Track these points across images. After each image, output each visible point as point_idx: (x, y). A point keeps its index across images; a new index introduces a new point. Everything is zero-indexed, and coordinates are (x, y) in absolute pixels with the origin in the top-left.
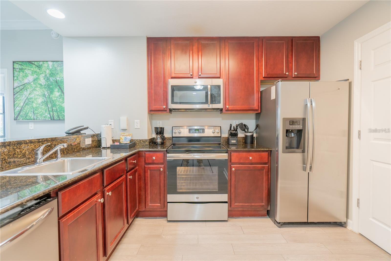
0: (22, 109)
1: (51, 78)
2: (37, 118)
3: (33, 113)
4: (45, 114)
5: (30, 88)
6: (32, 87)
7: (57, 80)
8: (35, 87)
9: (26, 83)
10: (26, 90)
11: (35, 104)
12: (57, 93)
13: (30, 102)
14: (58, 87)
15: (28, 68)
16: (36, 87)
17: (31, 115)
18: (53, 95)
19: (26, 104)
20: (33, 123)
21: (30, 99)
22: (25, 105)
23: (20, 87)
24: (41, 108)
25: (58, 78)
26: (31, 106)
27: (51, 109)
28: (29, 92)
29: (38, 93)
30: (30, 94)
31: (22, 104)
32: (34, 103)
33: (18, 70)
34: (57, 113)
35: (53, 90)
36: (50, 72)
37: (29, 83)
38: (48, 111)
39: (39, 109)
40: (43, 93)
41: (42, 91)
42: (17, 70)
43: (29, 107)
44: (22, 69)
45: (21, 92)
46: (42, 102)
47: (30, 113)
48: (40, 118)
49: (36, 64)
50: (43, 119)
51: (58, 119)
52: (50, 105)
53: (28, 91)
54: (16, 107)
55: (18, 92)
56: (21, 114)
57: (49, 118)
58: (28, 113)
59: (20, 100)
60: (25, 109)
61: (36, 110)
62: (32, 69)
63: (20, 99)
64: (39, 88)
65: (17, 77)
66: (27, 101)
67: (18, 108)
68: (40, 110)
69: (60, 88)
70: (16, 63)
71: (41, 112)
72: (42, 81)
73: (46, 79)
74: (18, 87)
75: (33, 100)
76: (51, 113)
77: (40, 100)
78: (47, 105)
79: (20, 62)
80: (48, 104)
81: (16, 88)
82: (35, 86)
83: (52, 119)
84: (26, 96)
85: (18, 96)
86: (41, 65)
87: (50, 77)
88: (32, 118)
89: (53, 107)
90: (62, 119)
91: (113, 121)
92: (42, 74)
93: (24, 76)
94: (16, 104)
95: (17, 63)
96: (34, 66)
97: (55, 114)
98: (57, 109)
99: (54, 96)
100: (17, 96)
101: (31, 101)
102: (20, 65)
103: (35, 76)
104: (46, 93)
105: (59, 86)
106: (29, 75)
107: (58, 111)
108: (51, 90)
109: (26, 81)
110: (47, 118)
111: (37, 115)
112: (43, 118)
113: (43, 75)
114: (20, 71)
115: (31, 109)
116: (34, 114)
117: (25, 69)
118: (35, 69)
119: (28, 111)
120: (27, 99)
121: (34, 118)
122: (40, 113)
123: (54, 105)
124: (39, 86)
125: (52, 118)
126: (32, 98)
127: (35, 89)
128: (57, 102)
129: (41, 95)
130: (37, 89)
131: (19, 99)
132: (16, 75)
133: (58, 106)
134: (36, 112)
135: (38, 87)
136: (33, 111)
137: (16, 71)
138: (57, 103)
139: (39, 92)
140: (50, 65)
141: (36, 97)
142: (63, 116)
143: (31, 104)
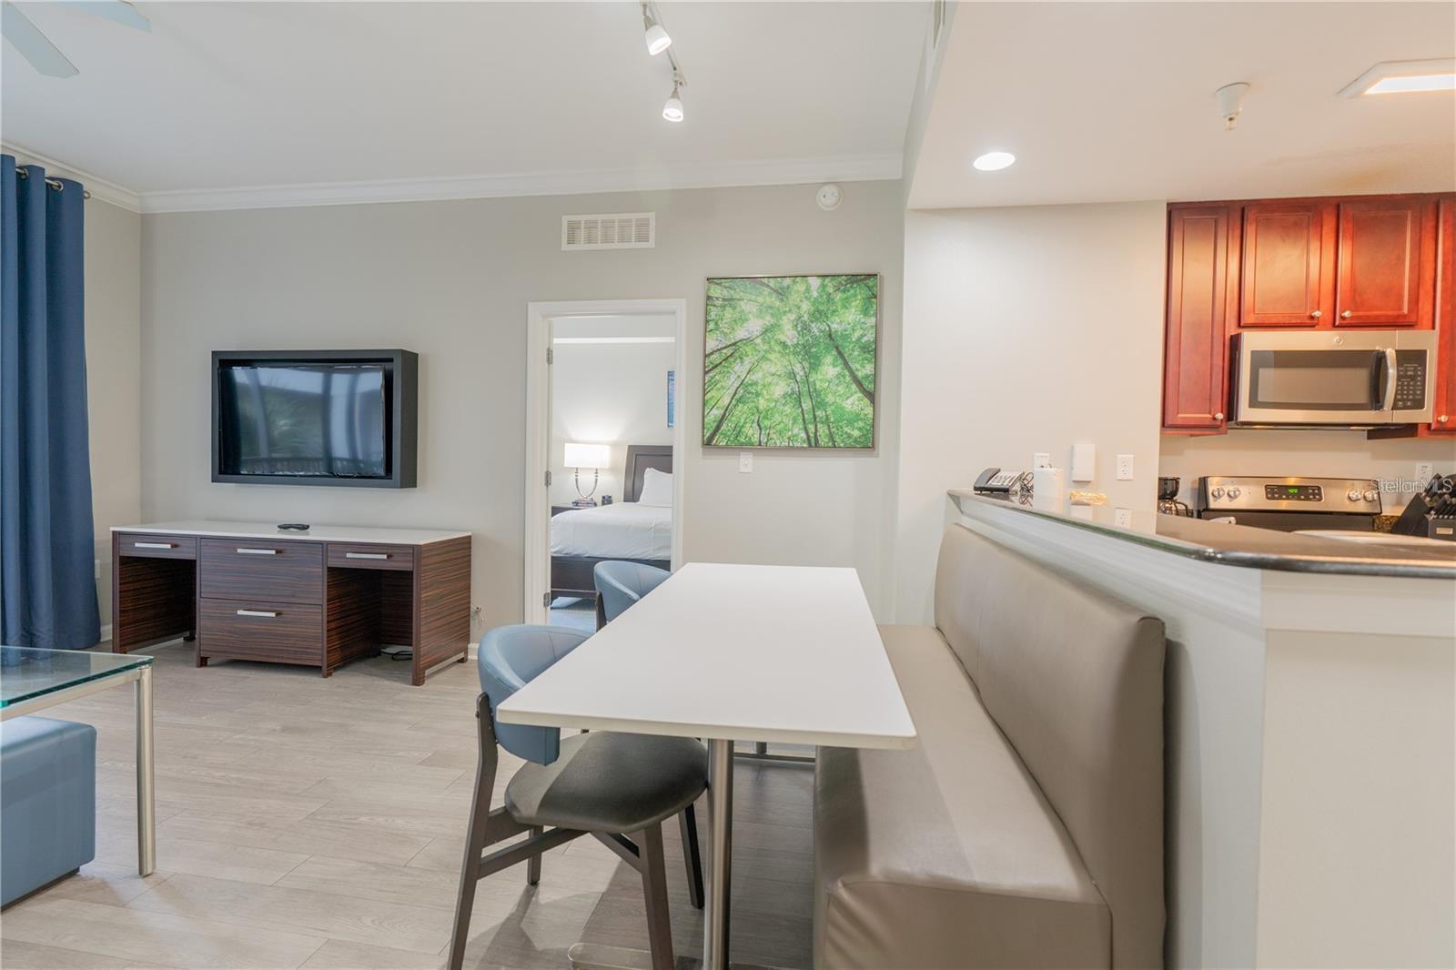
0: (727, 415)
1: (813, 325)
2: (768, 441)
3: (759, 425)
4: (792, 430)
5: (752, 354)
6: (756, 350)
7: (833, 330)
8: (766, 352)
9: (740, 341)
10: (741, 358)
11: (765, 400)
12: (831, 367)
13: (750, 396)
14: (834, 352)
15: (749, 297)
16: (771, 350)
17: (751, 432)
18: (817, 373)
19: (739, 401)
20: (751, 456)
21: (751, 385)
22: (734, 402)
23: (724, 351)
24: (782, 412)
25: (834, 326)
26: (751, 405)
27: (811, 416)
28: (748, 367)
29: (773, 370)
30: (751, 372)
31: (726, 401)
32: (763, 397)
33: (720, 303)
34: (829, 426)
35: (820, 362)
36: (812, 309)
37: (749, 341)
38: (801, 421)
39: (777, 415)
40: (789, 367)
41: (786, 363)
42: (717, 303)
43: (746, 407)
44: (732, 299)
45: (724, 366)
46: (785, 395)
47: (748, 425)
48: (778, 442)
49: (771, 285)
50: (787, 444)
51: (830, 444)
52: (807, 405)
53: (746, 363)
54: (711, 407)
55: (716, 366)
56: (722, 428)
57: (804, 442)
58: (743, 426)
59: (723, 387)
60: (735, 414)
61: (766, 418)
62: (760, 299)
64: (778, 355)
65: (716, 323)
66: (742, 391)
67: (714, 412)
68: (777, 418)
69: (841, 354)
70: (716, 284)
71: (782, 425)
72: (789, 334)
73: (799, 329)
74: (718, 350)
75: (759, 388)
76: (811, 428)
77: (780, 388)
78: (800, 402)
79: (727, 280)
80: (802, 400)
81: (712, 353)
82: (766, 347)
83: (813, 445)
84: (739, 377)
85: (717, 377)
86: (788, 287)
87: (812, 322)
88: (755, 440)
89: (816, 409)
90: (842, 445)
91: (1048, 455)
92: (789, 315)
93: (735, 321)
94: (710, 399)
95: (718, 281)
96: (767, 291)
97: (823, 430)
98: (827, 416)
99: (820, 377)
100: (712, 378)
101: (753, 391)
102: (726, 287)
103: (768, 320)
104: (798, 369)
105: (837, 348)
106: (750, 316)
107: (832, 423)
108: (812, 361)
109: (740, 334)
110: (799, 440)
111: (768, 431)
112: (787, 440)
113: (793, 317)
114: (725, 307)
115: (753, 414)
116: (760, 429)
117: (739, 300)
118: (768, 299)
119: (742, 421)
120: (740, 385)
121: (760, 442)
122: (778, 427)
123: (819, 404)
124: (777, 348)
125: (813, 441)
126: (756, 384)
127: (769, 356)
128: (830, 396)
129: (782, 376)
130: (772, 356)
131: (719, 386)
132: (713, 317)
133: (833, 407)
134: (767, 423)
135: (775, 351)
136: (756, 421)
137: (715, 305)
138: (830, 399)
139: (777, 364)
140: (812, 288)
141: (769, 379)
142: (845, 436)
143: (754, 402)
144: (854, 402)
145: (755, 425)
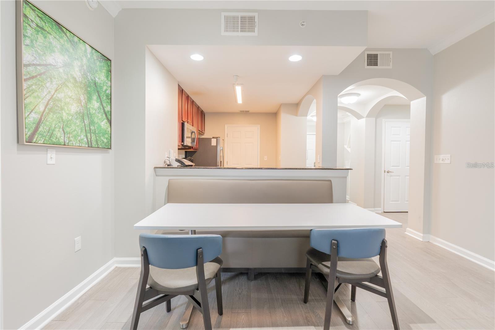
0: (43, 119)
1: (88, 74)
2: (69, 142)
3: (63, 130)
4: (81, 136)
5: (57, 78)
6: (60, 77)
7: (96, 81)
8: (66, 80)
9: (50, 65)
10: (51, 79)
11: (66, 113)
12: (96, 102)
13: (57, 108)
14: (97, 94)
15: (55, 35)
16: (68, 80)
17: (59, 134)
18: (90, 104)
19: (50, 111)
21: (57, 101)
22: (47, 110)
23: (39, 68)
24: (75, 124)
25: (97, 79)
26: (58, 115)
27: (89, 129)
28: (55, 87)
29: (70, 94)
30: (58, 92)
31: (42, 108)
32: (65, 111)
33: (34, 26)
34: (96, 135)
35: (92, 98)
36: (88, 64)
37: (55, 67)
38: (84, 131)
39: (72, 125)
40: (78, 96)
41: (77, 92)
42: (31, 24)
43: (55, 116)
44: (43, 29)
45: (39, 80)
46: (77, 113)
47: (57, 130)
48: (74, 143)
49: (68, 35)
50: (78, 145)
51: (96, 146)
52: (87, 122)
53: (54, 83)
54: (30, 111)
55: (33, 77)
56: (40, 130)
58: (54, 130)
59: (38, 97)
60: (48, 120)
61: (67, 126)
62: (62, 41)
63: (38, 95)
64: (72, 85)
65: (32, 41)
66: (52, 104)
67: (33, 115)
68: (73, 127)
69: (99, 96)
70: (30, 7)
71: (75, 132)
72: (77, 74)
73: (82, 73)
74: (34, 65)
76: (89, 136)
77: (74, 108)
78: (84, 119)
79: (39, 11)
80: (85, 118)
81: (29, 65)
82: (65, 77)
83: (90, 146)
84: (50, 92)
85: (34, 87)
86: (76, 43)
87: (88, 72)
88: (62, 141)
89: (91, 125)
90: (101, 147)
92: (77, 61)
93: (46, 47)
94: (29, 104)
95: (33, 8)
96: (65, 38)
97: (93, 138)
98: (95, 129)
99: (92, 107)
100: (31, 86)
101: (59, 106)
102: (37, 16)
103: (66, 58)
104: (82, 98)
105: (98, 92)
106: (56, 49)
107: (97, 134)
108: (88, 96)
109: (50, 60)
110: (84, 143)
111: (68, 135)
112: (78, 142)
113: (79, 64)
114: (38, 31)
115: (60, 122)
116: (64, 133)
117: (48, 33)
118: (66, 43)
119: (53, 126)
120: (51, 98)
121: (64, 143)
122: (74, 134)
123: (92, 123)
124: (72, 80)
125: (90, 143)
126: (60, 100)
127: (67, 84)
128: (96, 118)
129: (75, 100)
130: (69, 85)
131: (35, 94)
132: (29, 34)
133: (97, 125)
134: (68, 129)
135: (70, 82)
136: (62, 127)
137: (29, 25)
138: (96, 120)
139: (71, 91)
140: (88, 51)
141: (68, 100)
142: (102, 142)
143: (60, 113)
144: (104, 124)
145: (61, 130)
